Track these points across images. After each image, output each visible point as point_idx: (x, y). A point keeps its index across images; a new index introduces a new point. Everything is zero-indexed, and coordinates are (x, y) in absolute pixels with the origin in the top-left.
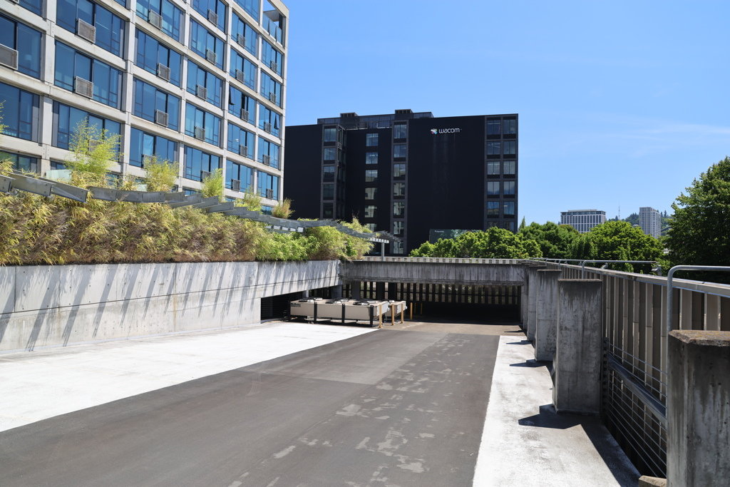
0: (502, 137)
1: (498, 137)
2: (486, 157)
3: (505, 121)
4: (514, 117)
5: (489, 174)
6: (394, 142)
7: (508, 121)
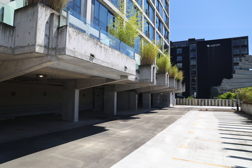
0: (240, 46)
1: (239, 46)
2: (233, 56)
3: (242, 39)
4: (247, 38)
5: (234, 62)
6: (191, 51)
7: (243, 39)
